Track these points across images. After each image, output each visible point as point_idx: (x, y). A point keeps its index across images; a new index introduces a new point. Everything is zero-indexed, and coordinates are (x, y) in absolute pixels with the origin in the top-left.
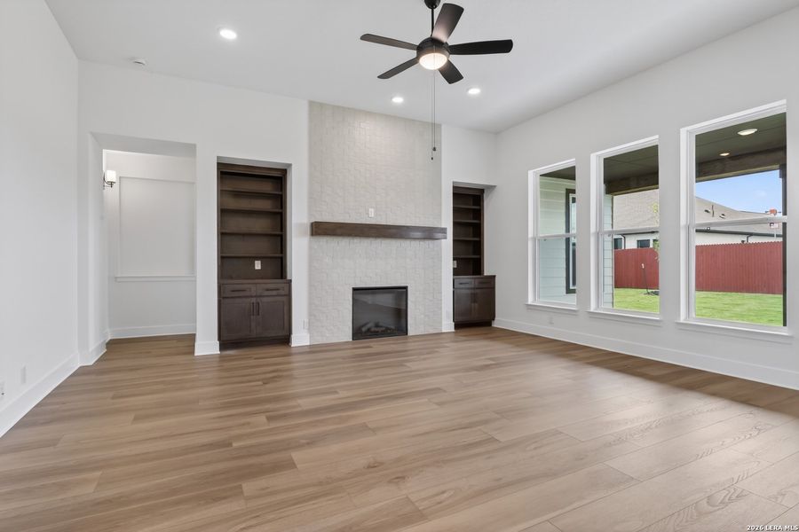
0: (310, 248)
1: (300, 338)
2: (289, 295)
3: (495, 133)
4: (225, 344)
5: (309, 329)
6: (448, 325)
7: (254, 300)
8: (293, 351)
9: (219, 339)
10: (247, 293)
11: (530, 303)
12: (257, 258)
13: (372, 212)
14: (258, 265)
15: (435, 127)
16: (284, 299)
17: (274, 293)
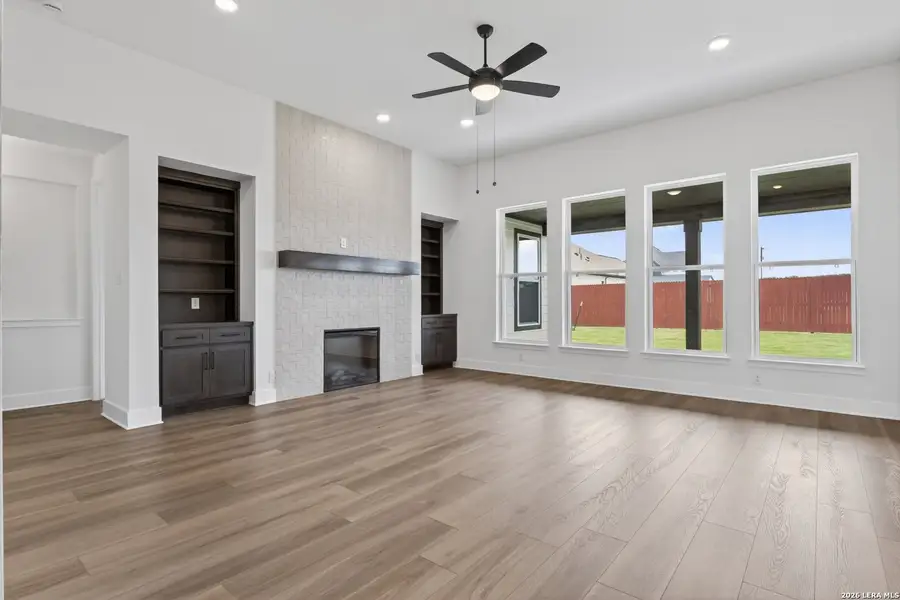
0: (278, 282)
1: (265, 395)
2: (251, 342)
3: (460, 167)
4: (169, 409)
5: (275, 383)
6: (417, 369)
7: (206, 349)
8: (257, 411)
9: (161, 404)
10: (199, 340)
11: (497, 341)
12: (196, 295)
13: (344, 242)
14: (195, 304)
15: (406, 153)
16: (247, 346)
17: (234, 339)
